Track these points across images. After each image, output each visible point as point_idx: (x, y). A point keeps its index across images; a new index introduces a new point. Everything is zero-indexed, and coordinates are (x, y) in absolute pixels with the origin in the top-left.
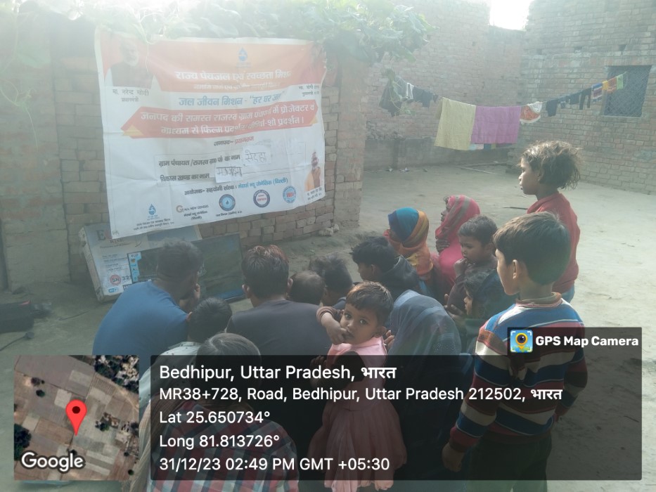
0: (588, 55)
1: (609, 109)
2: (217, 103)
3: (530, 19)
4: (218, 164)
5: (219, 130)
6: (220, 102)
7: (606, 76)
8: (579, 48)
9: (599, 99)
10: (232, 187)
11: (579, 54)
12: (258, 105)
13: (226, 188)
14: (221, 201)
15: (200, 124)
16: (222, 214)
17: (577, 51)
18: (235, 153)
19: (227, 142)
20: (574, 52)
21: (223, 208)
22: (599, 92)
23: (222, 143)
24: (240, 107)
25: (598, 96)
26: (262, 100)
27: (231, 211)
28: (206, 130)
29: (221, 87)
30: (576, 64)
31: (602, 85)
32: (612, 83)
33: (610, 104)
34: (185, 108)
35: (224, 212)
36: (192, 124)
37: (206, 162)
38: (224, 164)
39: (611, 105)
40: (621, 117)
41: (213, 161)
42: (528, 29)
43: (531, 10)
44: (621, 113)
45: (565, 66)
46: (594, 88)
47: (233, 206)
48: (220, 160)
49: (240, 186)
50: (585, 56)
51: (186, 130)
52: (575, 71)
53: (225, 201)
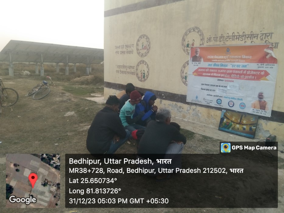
2: (218, 66)
4: (219, 87)
6: (220, 65)
10: (222, 97)
13: (220, 97)
14: (217, 100)
15: (213, 72)
16: (216, 105)
19: (222, 80)
21: (217, 103)
24: (226, 68)
27: (220, 105)
29: (220, 61)
35: (218, 104)
36: (211, 73)
37: (214, 86)
41: (217, 86)
47: (221, 103)
48: (220, 86)
49: (225, 97)
51: (209, 74)
53: (218, 101)
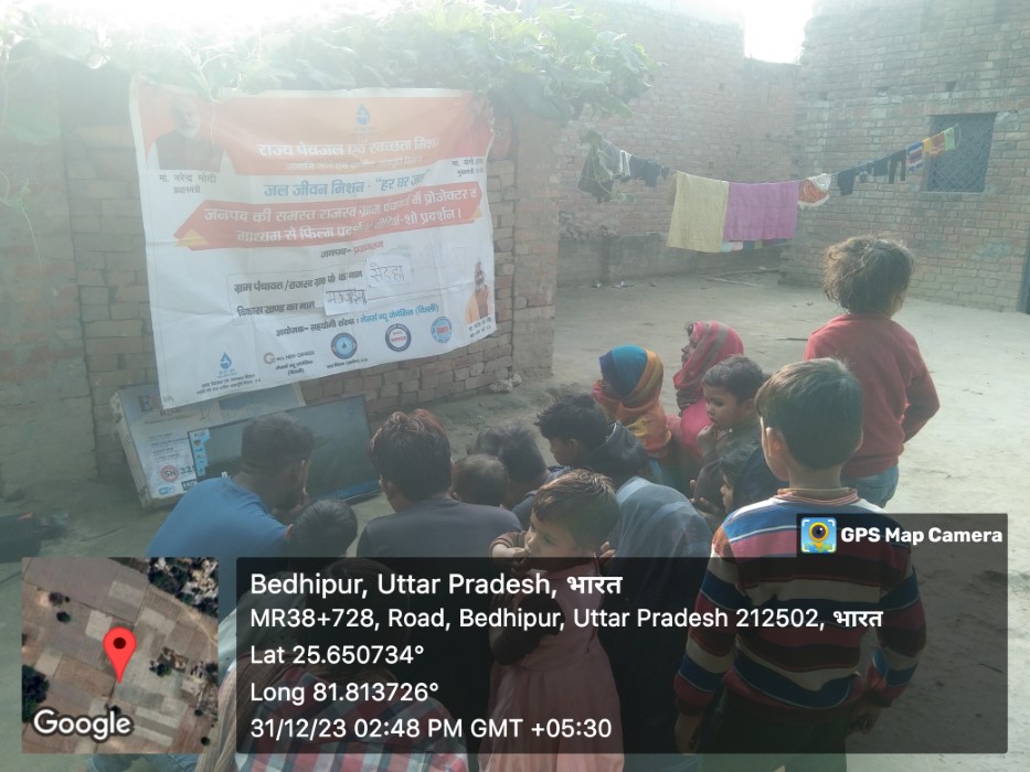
0: (897, 99)
1: (934, 182)
3: (807, 46)
5: (329, 233)
7: (928, 131)
8: (884, 89)
9: (918, 166)
11: (884, 98)
12: (389, 192)
17: (880, 94)
18: (354, 269)
20: (877, 95)
22: (918, 156)
23: (333, 252)
25: (917, 163)
26: (394, 186)
28: (308, 233)
30: (880, 114)
31: (922, 144)
32: (937, 142)
33: (935, 174)
34: (275, 200)
38: (337, 285)
39: (938, 175)
40: (953, 193)
42: (804, 61)
43: (808, 33)
44: (954, 187)
45: (864, 117)
46: (910, 149)
50: (893, 101)
52: (880, 124)
